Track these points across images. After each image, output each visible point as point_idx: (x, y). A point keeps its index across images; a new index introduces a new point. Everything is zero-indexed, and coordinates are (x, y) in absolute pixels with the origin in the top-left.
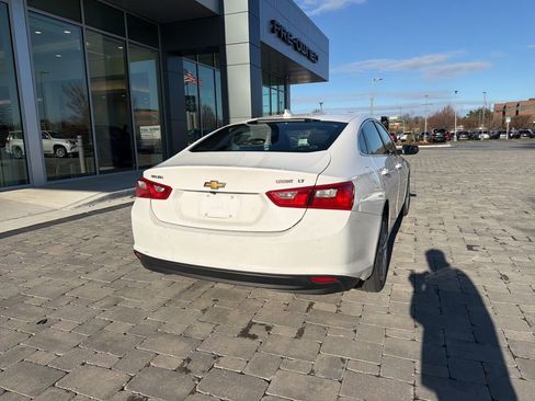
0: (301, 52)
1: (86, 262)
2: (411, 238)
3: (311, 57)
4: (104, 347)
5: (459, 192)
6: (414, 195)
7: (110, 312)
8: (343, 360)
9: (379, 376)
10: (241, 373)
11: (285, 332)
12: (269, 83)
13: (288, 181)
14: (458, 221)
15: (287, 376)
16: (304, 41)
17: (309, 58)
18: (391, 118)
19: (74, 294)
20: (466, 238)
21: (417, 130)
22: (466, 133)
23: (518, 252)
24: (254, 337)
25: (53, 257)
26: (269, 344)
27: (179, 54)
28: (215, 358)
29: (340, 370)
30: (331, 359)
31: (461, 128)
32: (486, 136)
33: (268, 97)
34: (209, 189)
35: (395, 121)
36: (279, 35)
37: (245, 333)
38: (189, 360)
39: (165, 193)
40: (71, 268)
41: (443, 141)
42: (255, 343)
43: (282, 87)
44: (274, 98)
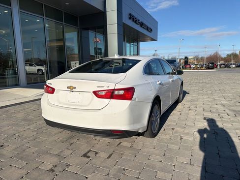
0: (143, 28)
1: (30, 120)
2: (179, 113)
3: (149, 30)
4: (22, 159)
5: (211, 92)
6: (189, 93)
7: (31, 143)
8: (124, 169)
9: (138, 178)
10: (77, 173)
11: (103, 155)
12: (129, 42)
13: (102, 87)
14: (204, 106)
15: (96, 175)
16: (145, 22)
17: (148, 30)
18: (189, 57)
19: (19, 134)
20: (205, 114)
21: (202, 63)
22: (224, 64)
23: (227, 122)
24: (88, 157)
25: (17, 118)
26: (94, 160)
27: (88, 29)
28: (67, 166)
29: (122, 174)
30: (120, 169)
31: (222, 62)
32: (234, 66)
33: (129, 48)
34: (69, 90)
35: (192, 59)
36: (133, 21)
37: (85, 155)
38: (56, 166)
39: (52, 91)
40: (23, 123)
41: (213, 68)
42: (88, 160)
43: (136, 44)
44: (132, 49)
